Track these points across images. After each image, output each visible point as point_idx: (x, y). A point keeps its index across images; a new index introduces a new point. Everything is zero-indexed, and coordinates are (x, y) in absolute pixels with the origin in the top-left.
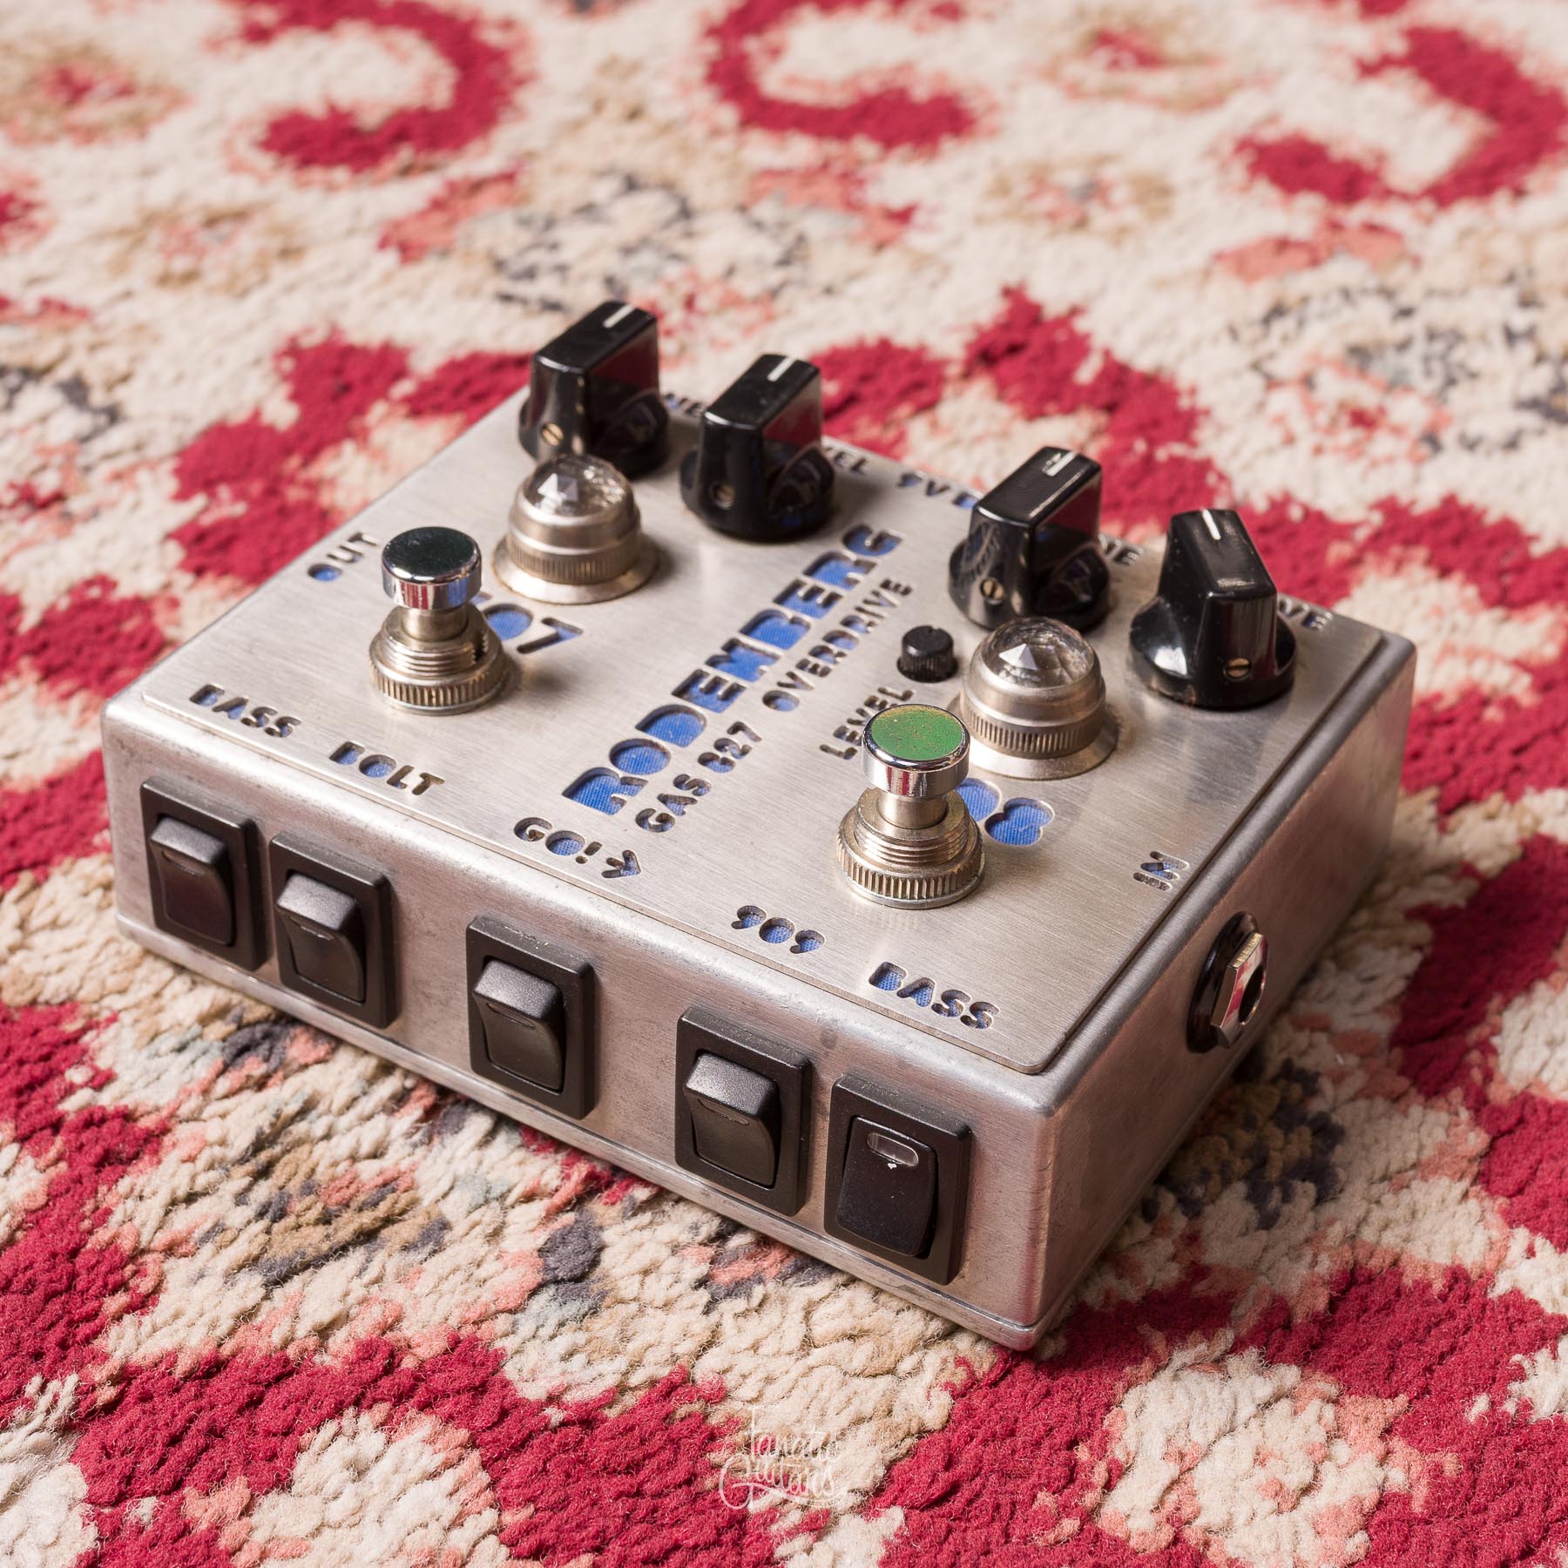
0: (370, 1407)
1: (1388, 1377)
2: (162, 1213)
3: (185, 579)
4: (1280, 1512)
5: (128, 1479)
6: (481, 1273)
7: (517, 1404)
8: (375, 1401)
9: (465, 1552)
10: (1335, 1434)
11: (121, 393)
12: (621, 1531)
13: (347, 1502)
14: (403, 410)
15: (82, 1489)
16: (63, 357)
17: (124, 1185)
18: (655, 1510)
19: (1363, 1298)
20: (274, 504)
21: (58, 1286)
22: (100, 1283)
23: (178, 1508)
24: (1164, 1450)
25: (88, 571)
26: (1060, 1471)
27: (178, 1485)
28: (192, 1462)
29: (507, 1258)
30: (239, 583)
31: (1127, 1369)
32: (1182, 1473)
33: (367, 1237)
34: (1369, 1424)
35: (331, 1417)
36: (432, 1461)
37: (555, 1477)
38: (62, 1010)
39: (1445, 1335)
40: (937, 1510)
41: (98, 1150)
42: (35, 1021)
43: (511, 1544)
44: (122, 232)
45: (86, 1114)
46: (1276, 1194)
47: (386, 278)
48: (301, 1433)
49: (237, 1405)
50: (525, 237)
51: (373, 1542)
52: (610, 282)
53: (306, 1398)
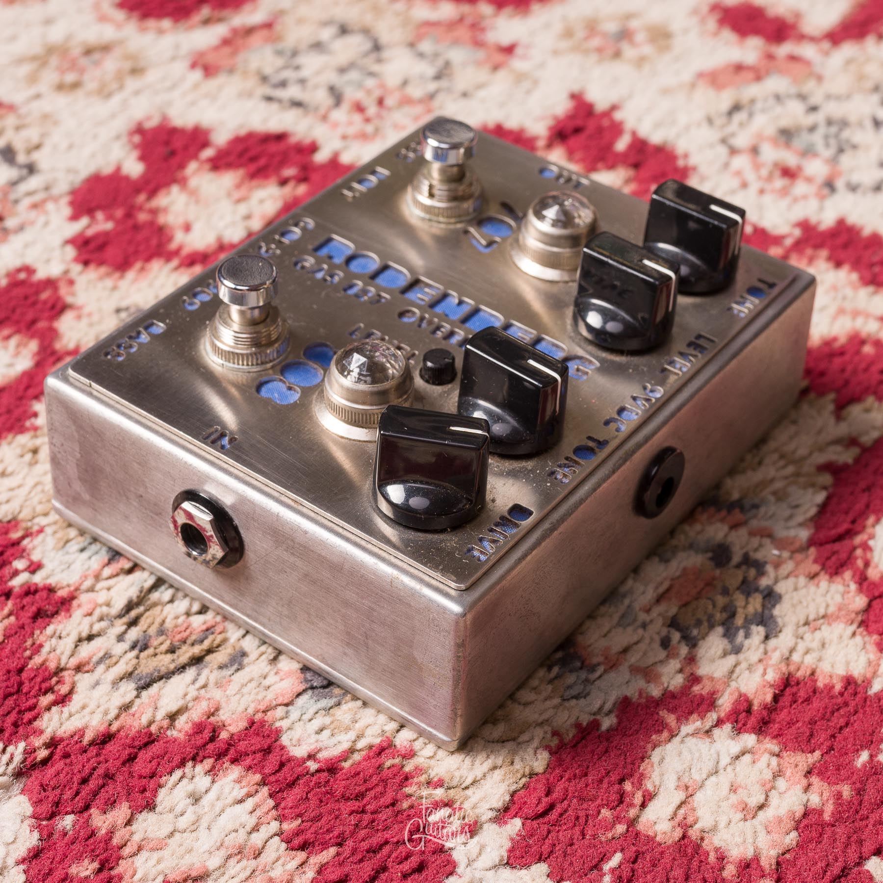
0: (202, 761)
1: (809, 741)
2: (73, 646)
3: (77, 268)
4: (746, 820)
5: (57, 804)
6: (267, 682)
7: (290, 759)
8: (204, 758)
9: (260, 846)
10: (778, 774)
11: (36, 156)
12: (353, 833)
13: (189, 817)
14: (207, 166)
15: (29, 810)
17: (50, 630)
18: (373, 820)
19: (794, 694)
20: (130, 223)
21: (12, 690)
22: (37, 688)
23: (87, 821)
24: (676, 784)
25: (17, 263)
26: (614, 797)
27: (87, 807)
28: (95, 794)
29: (282, 673)
30: (110, 270)
31: (654, 737)
32: (687, 798)
33: (197, 660)
34: (798, 768)
35: (179, 767)
36: (239, 793)
37: (314, 802)
38: (10, 524)
39: (842, 716)
40: (541, 820)
41: (34, 609)
43: (288, 841)
44: (34, 58)
45: (26, 587)
46: (741, 633)
47: (196, 86)
48: (161, 777)
49: (122, 760)
50: (279, 62)
51: (205, 841)
52: (332, 89)
53: (163, 756)
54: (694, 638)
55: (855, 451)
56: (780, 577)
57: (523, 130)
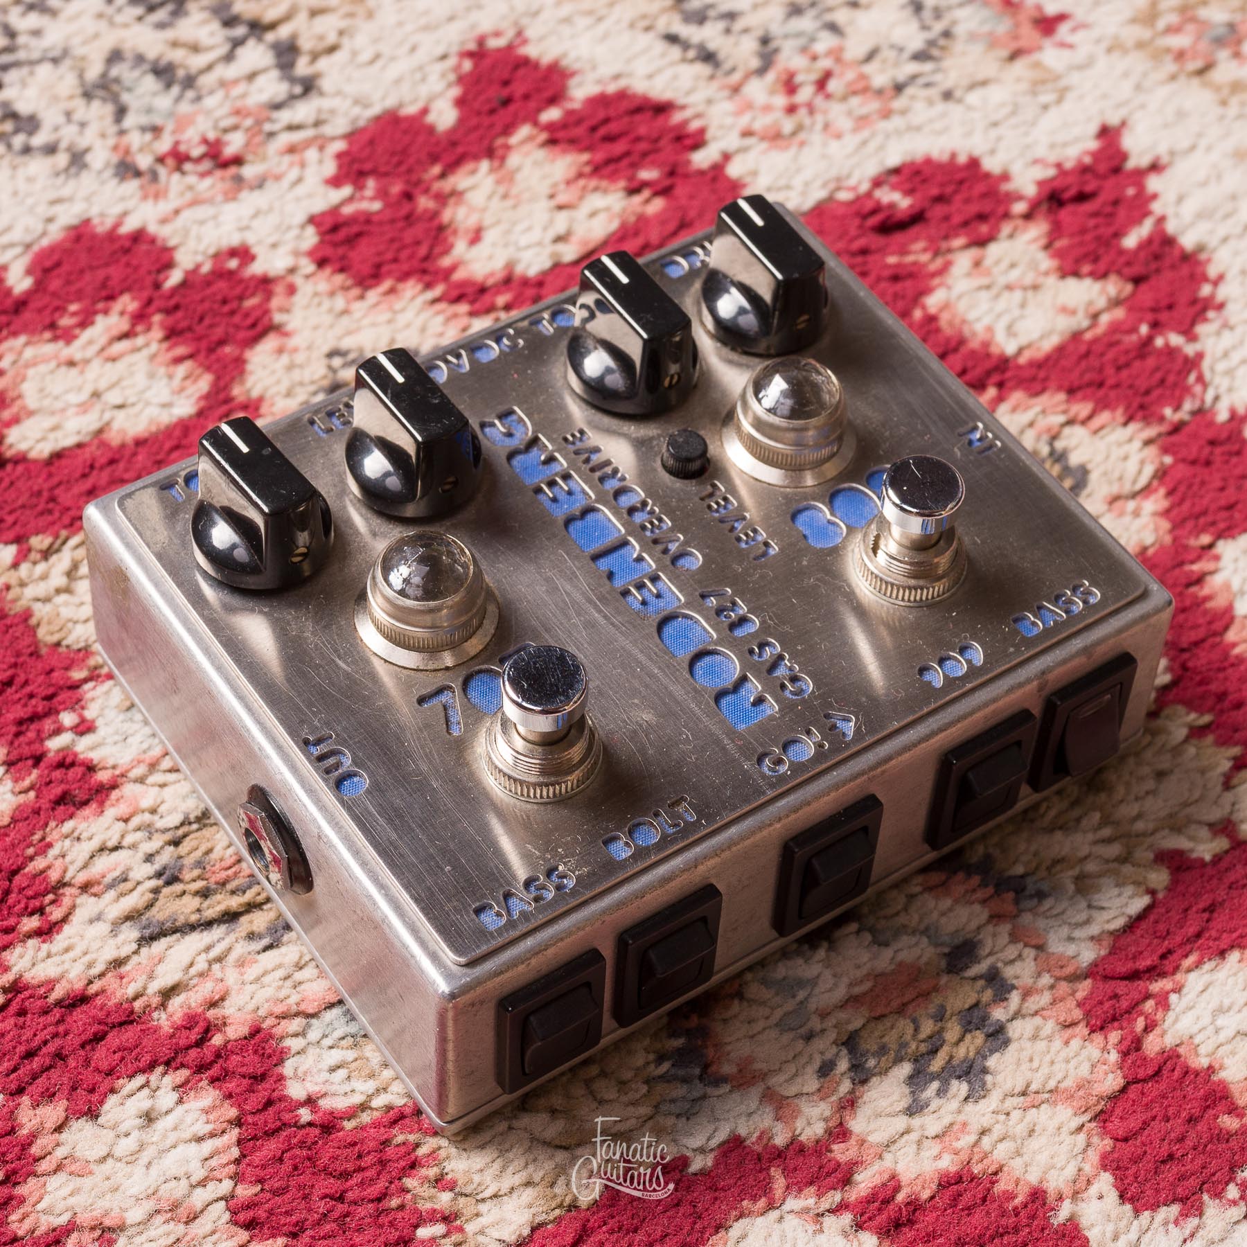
0: (177, 1069)
2: (88, 857)
6: (299, 976)
7: (283, 1098)
8: (182, 1065)
9: (199, 1208)
11: (323, 64)
12: (318, 1223)
13: (131, 1143)
14: (543, 136)
17: (68, 826)
18: (347, 1215)
20: (406, 208)
22: (24, 903)
23: (12, 1112)
25: (235, 240)
27: (20, 1091)
28: (35, 1077)
30: (349, 282)
31: (745, 1203)
33: (230, 917)
35: (143, 1071)
36: (203, 1128)
37: (287, 1167)
38: (77, 656)
41: (57, 790)
42: (53, 662)
43: (234, 1213)
45: (62, 755)
46: (934, 1087)
48: (118, 1078)
49: (84, 1037)
51: (137, 1181)
52: (765, 41)
53: (131, 1050)
54: (869, 1069)
55: (1222, 844)
56: (1024, 1011)
57: (1005, 177)
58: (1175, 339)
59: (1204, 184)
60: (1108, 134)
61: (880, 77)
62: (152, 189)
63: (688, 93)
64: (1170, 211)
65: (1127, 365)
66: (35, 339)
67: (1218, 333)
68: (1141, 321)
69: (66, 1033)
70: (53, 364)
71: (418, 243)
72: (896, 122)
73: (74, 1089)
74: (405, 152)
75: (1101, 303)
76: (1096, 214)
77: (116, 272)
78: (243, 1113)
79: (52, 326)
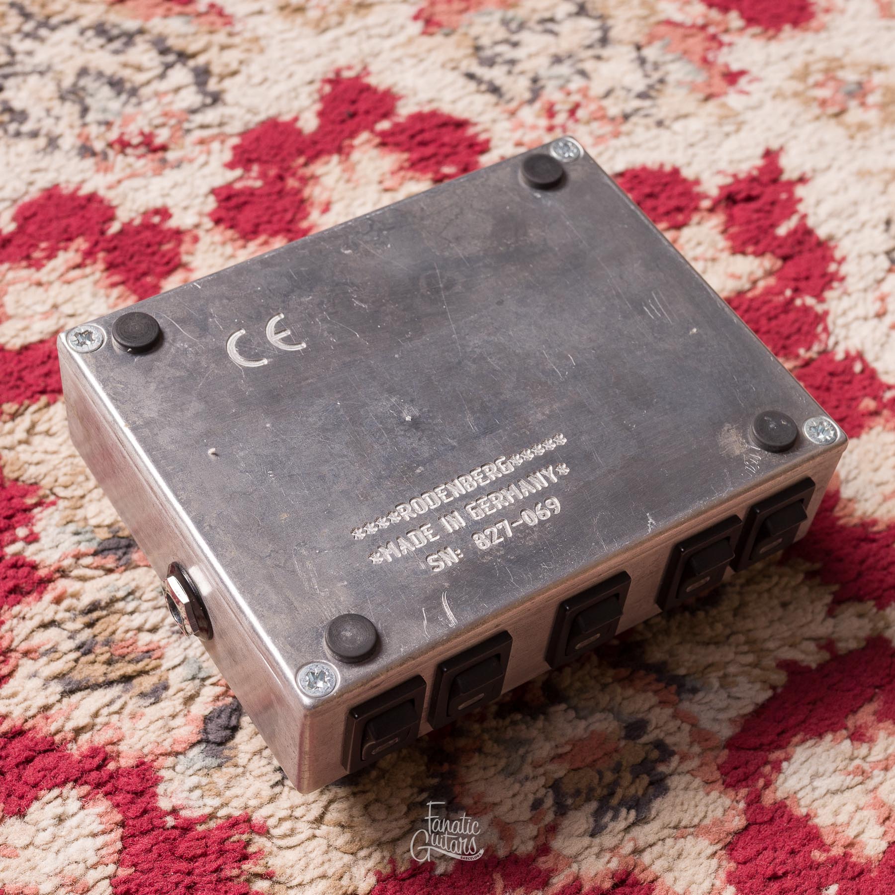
2: (28, 631)
3: (208, 223)
6: (174, 723)
7: (156, 809)
8: (86, 783)
9: (91, 884)
11: (227, 83)
13: (47, 836)
14: (377, 140)
16: (204, 50)
17: (16, 609)
20: (279, 186)
25: (158, 203)
30: (236, 236)
33: (126, 679)
35: (58, 786)
36: (97, 827)
37: (153, 854)
38: (30, 488)
41: (11, 584)
42: (13, 492)
43: (115, 887)
45: (15, 558)
46: (610, 815)
47: (410, 41)
48: (41, 789)
49: (18, 760)
50: (502, 34)
52: (535, 80)
53: (51, 770)
54: (567, 806)
55: (824, 656)
56: (680, 770)
57: (697, 182)
58: (810, 301)
59: (835, 193)
60: (770, 156)
61: (613, 108)
62: (103, 165)
63: (481, 114)
64: (810, 211)
65: (776, 317)
66: (15, 265)
67: (840, 298)
68: (786, 287)
69: (7, 757)
70: (27, 284)
71: (285, 210)
72: (623, 140)
73: (9, 795)
74: (280, 147)
75: (759, 273)
76: (758, 211)
77: (74, 222)
78: (126, 818)
79: (28, 257)
